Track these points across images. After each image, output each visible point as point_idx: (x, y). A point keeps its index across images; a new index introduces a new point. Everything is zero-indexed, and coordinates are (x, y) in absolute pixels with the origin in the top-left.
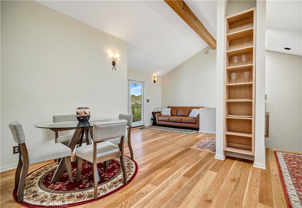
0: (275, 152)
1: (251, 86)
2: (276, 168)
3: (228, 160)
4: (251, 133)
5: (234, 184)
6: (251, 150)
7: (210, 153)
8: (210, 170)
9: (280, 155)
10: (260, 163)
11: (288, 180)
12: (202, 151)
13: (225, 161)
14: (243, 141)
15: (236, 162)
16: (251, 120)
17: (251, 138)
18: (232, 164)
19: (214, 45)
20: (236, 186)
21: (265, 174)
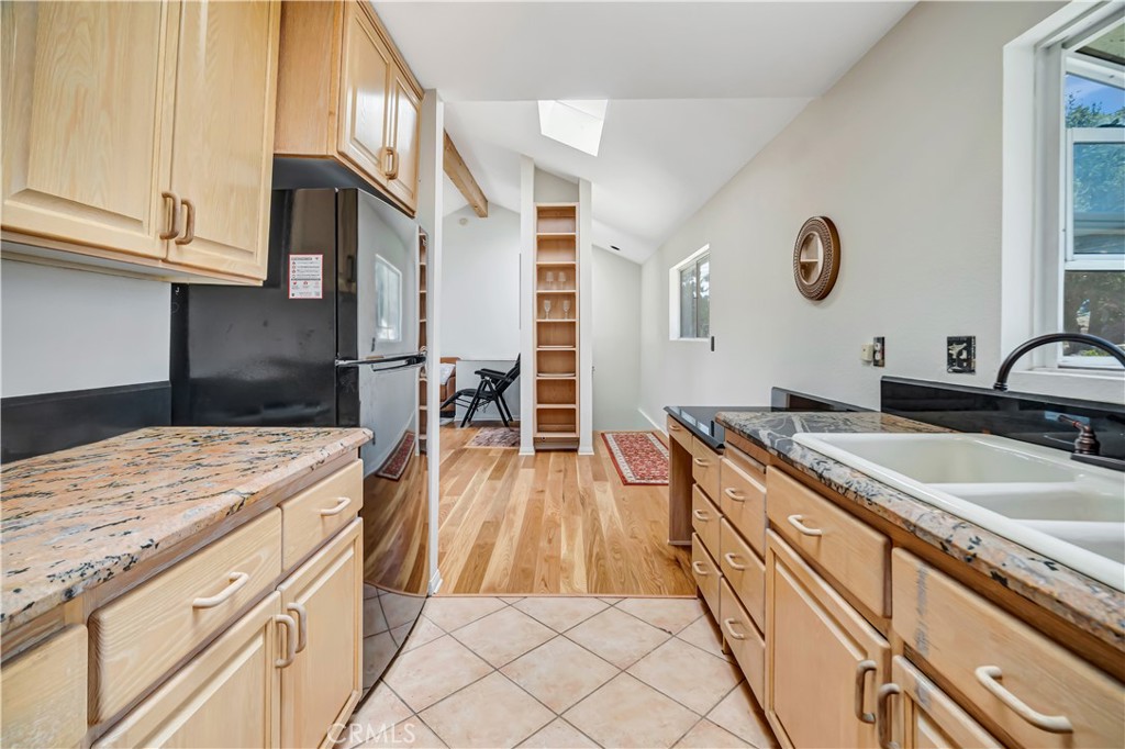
0: (603, 435)
1: (573, 325)
2: (607, 451)
3: (540, 455)
4: (574, 403)
5: (562, 475)
6: (575, 431)
7: (505, 451)
8: (524, 467)
9: (609, 437)
10: (586, 448)
11: (621, 459)
12: (490, 450)
13: (536, 456)
14: (561, 418)
15: (553, 454)
16: (574, 381)
17: (574, 410)
18: (549, 459)
19: (483, 208)
20: (565, 476)
21: (595, 459)
